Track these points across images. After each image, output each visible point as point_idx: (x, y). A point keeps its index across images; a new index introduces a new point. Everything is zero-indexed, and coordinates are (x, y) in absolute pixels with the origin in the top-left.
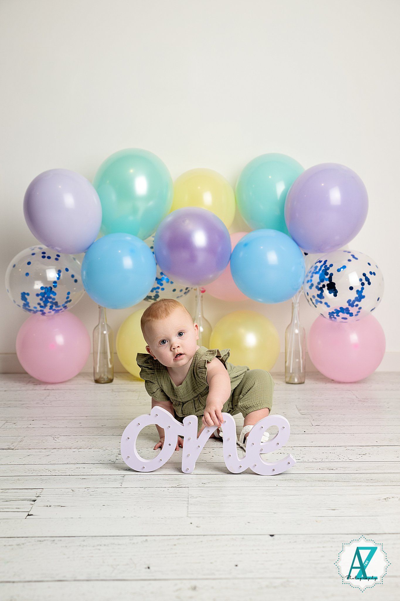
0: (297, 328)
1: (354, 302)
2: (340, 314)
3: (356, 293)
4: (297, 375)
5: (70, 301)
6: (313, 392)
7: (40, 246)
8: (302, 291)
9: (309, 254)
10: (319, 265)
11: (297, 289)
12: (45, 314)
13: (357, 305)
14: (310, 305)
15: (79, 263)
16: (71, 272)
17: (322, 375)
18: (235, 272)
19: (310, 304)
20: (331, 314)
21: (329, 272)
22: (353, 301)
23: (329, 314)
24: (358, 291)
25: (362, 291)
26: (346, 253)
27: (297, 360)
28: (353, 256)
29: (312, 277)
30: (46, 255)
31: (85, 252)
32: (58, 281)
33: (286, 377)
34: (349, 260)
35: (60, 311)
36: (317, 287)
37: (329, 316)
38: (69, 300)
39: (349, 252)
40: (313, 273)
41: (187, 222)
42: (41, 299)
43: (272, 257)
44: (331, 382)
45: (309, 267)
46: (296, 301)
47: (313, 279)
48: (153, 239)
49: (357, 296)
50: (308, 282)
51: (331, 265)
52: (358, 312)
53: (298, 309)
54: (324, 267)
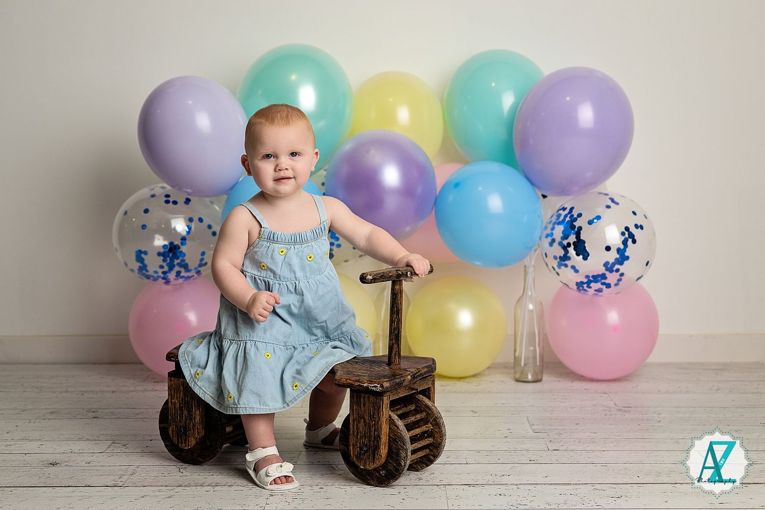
0: (532, 303)
1: (614, 264)
2: (592, 285)
3: (616, 252)
4: (531, 369)
5: (206, 264)
6: (553, 395)
7: (161, 187)
8: (539, 249)
9: (548, 197)
10: (563, 213)
11: (530, 248)
12: (170, 283)
13: (618, 270)
14: (550, 271)
15: (217, 208)
16: (207, 221)
17: (567, 368)
18: (441, 223)
19: (549, 269)
20: (579, 285)
21: (577, 224)
22: (612, 263)
23: (576, 285)
24: (618, 250)
25: (624, 250)
26: (602, 195)
27: (532, 348)
28: (612, 200)
29: (553, 229)
30: (171, 199)
31: (226, 195)
32: (186, 237)
33: (515, 373)
34: (608, 207)
35: (192, 278)
36: (560, 244)
37: (576, 287)
38: (203, 262)
39: (607, 195)
40: (555, 223)
41: (373, 152)
42: (164, 261)
43: (495, 203)
44: (580, 380)
45: (549, 215)
46: (530, 263)
47: (554, 232)
48: (325, 173)
49: (618, 256)
50: (547, 236)
51: (580, 215)
52: (619, 280)
53: (533, 275)
54: (570, 217)
